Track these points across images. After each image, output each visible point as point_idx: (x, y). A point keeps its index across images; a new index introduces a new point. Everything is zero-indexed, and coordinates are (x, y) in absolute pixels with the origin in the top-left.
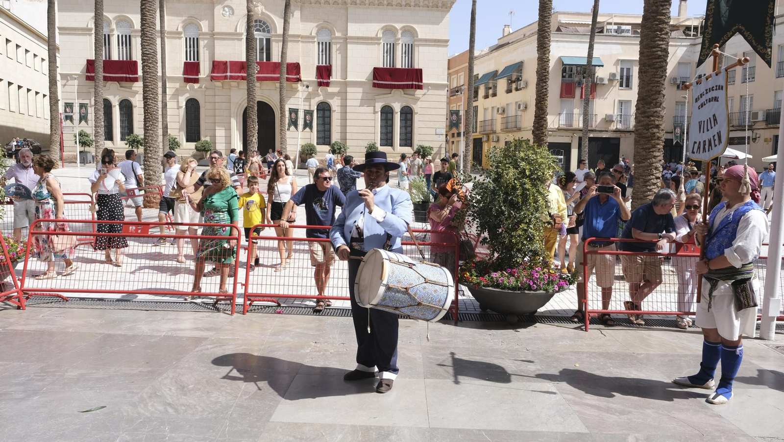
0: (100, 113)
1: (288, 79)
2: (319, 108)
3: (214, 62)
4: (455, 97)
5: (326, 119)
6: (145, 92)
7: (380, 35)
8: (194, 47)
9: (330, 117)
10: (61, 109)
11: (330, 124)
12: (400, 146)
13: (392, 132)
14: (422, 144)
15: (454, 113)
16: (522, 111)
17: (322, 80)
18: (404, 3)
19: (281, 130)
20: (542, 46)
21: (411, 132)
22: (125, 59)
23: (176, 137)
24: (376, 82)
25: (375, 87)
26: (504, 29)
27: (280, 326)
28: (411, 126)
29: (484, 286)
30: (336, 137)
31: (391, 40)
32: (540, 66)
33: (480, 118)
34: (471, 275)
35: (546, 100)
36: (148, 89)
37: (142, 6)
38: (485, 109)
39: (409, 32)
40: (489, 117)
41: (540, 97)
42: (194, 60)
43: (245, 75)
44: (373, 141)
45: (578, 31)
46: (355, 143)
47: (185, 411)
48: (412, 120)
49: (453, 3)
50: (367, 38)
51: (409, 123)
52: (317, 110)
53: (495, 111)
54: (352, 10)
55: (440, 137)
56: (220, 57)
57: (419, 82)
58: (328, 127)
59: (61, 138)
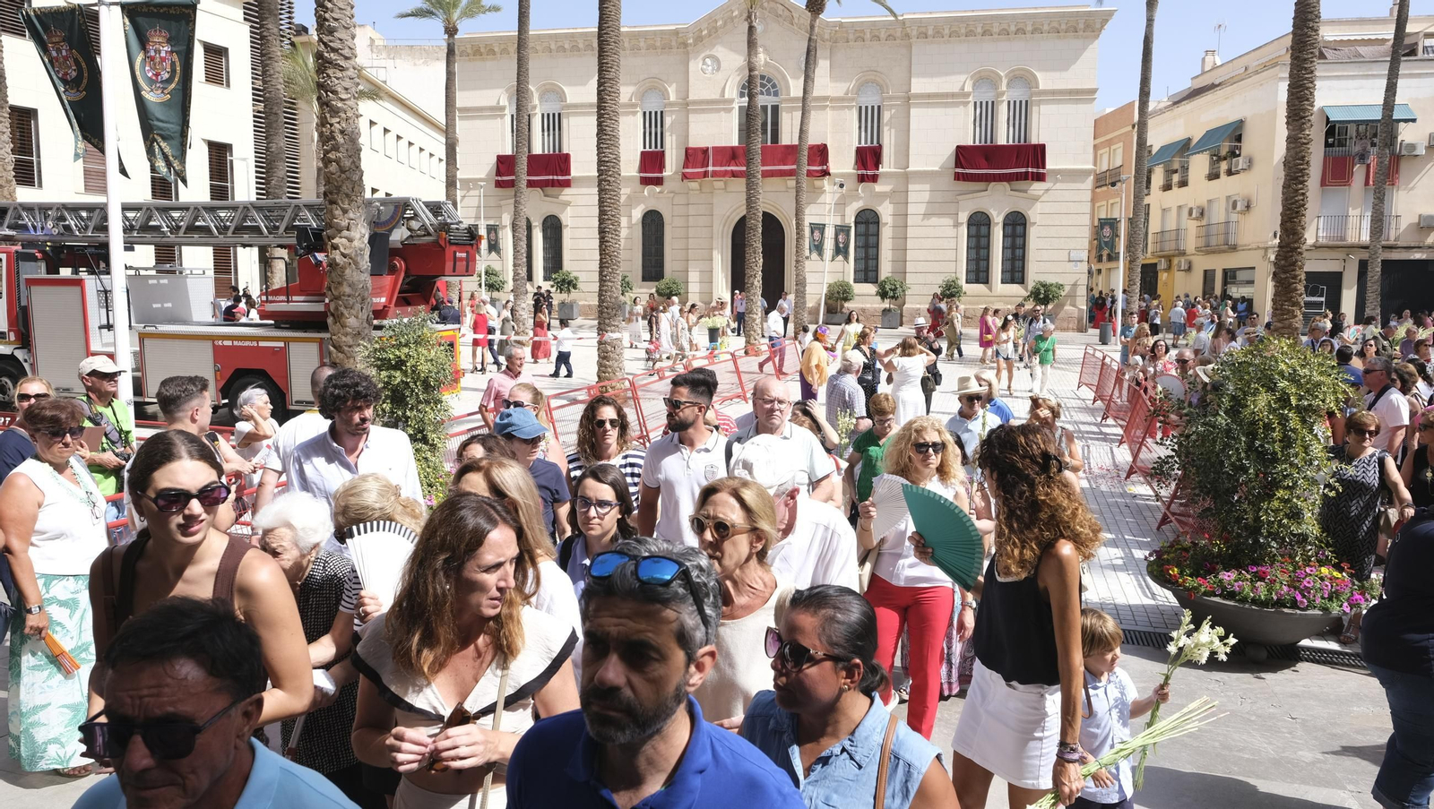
1: (810, 174)
2: (860, 219)
3: (687, 150)
5: (871, 238)
7: (968, 88)
8: (656, 126)
9: (877, 235)
11: (877, 246)
12: (1002, 283)
13: (987, 259)
14: (1043, 278)
15: (1106, 224)
16: (1241, 212)
17: (864, 172)
18: (1013, 28)
19: (797, 261)
20: (1296, 115)
21: (1023, 258)
22: (552, 152)
23: (628, 274)
24: (960, 170)
25: (958, 180)
26: (1203, 59)
28: (1024, 247)
29: (1205, 594)
30: (885, 270)
31: (987, 96)
32: (1292, 152)
33: (1154, 226)
34: (1181, 573)
35: (1303, 215)
37: (599, 86)
38: (1165, 211)
39: (1023, 78)
40: (1171, 225)
41: (1289, 209)
42: (656, 147)
43: (743, 168)
44: (954, 275)
45: (1361, 56)
46: (920, 278)
48: (1024, 235)
49: (1107, 21)
50: (946, 95)
51: (1019, 241)
52: (856, 223)
53: (1185, 212)
54: (919, 48)
55: (1076, 266)
56: (697, 141)
57: (1038, 168)
58: (874, 252)
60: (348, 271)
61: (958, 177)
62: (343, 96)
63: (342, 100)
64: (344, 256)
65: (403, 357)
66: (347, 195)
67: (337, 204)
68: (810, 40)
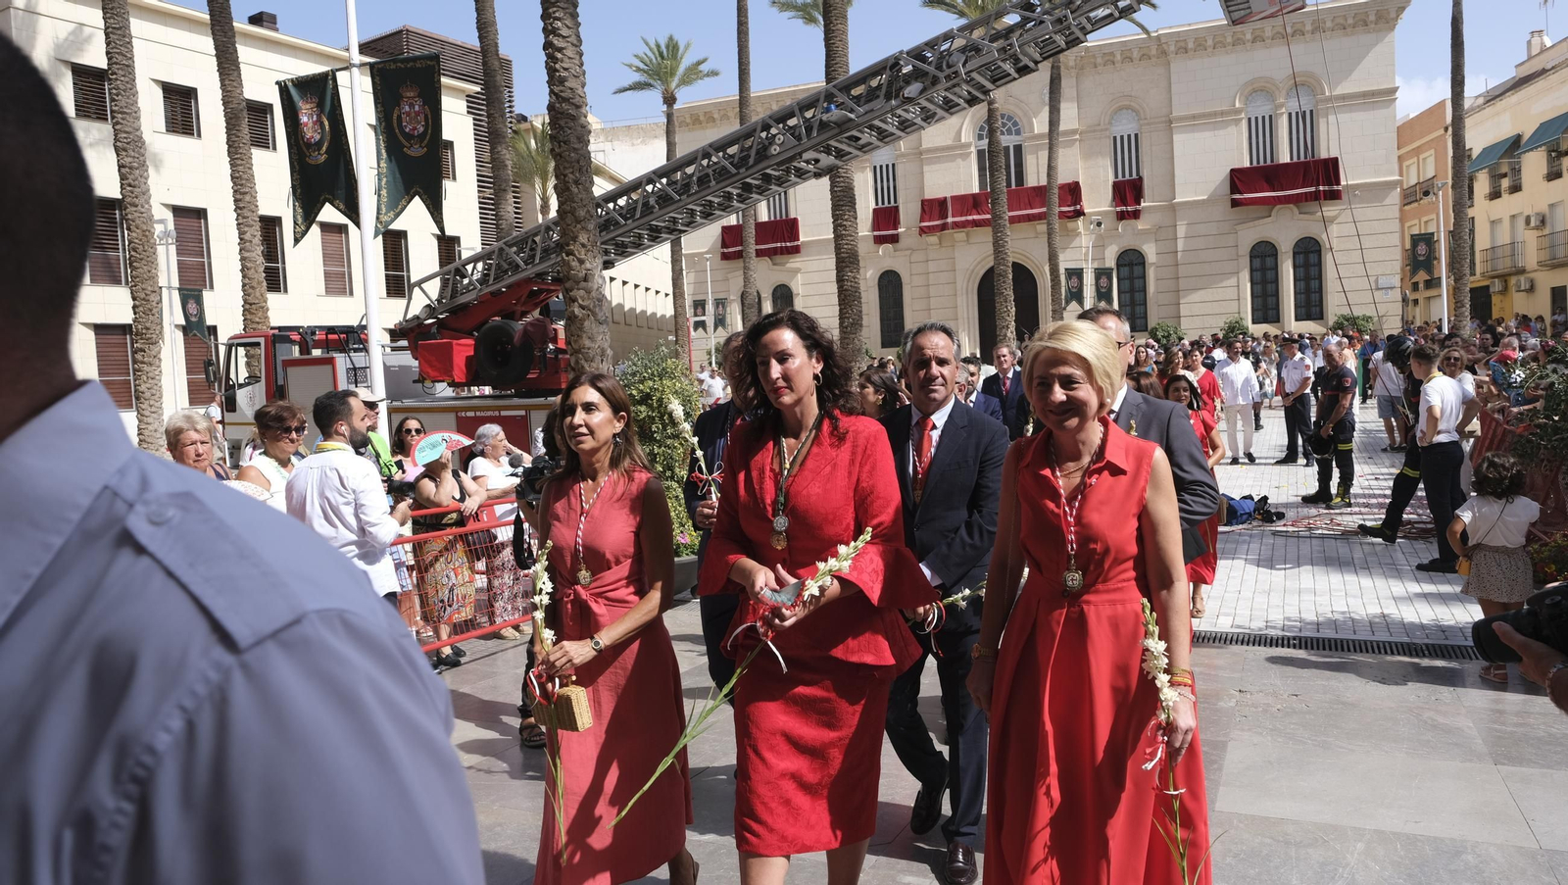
1: (1062, 215)
2: (1122, 262)
3: (924, 202)
4: (1416, 204)
5: (1136, 281)
7: (1240, 103)
8: (888, 181)
9: (1143, 277)
10: (689, 311)
11: (1144, 290)
12: (1297, 319)
13: (1276, 294)
14: (1347, 310)
15: (1420, 240)
17: (1124, 208)
21: (1320, 290)
22: (778, 218)
24: (1236, 196)
25: (1236, 207)
26: (1529, 42)
28: (1320, 277)
30: (1156, 314)
31: (1262, 109)
33: (1482, 241)
36: (844, 264)
38: (1494, 223)
39: (1305, 85)
40: (1504, 237)
42: (889, 202)
43: (989, 216)
44: (1237, 315)
46: (1198, 322)
48: (1319, 264)
49: (1403, 9)
50: (1215, 114)
51: (1313, 271)
52: (1119, 265)
53: (1521, 223)
54: (1178, 66)
55: (1387, 294)
56: (933, 192)
57: (1330, 184)
58: (1142, 297)
59: (690, 360)
60: (586, 323)
61: (1235, 203)
62: (576, 146)
63: (574, 149)
64: (582, 307)
66: (583, 245)
67: (574, 255)
68: (1053, 67)
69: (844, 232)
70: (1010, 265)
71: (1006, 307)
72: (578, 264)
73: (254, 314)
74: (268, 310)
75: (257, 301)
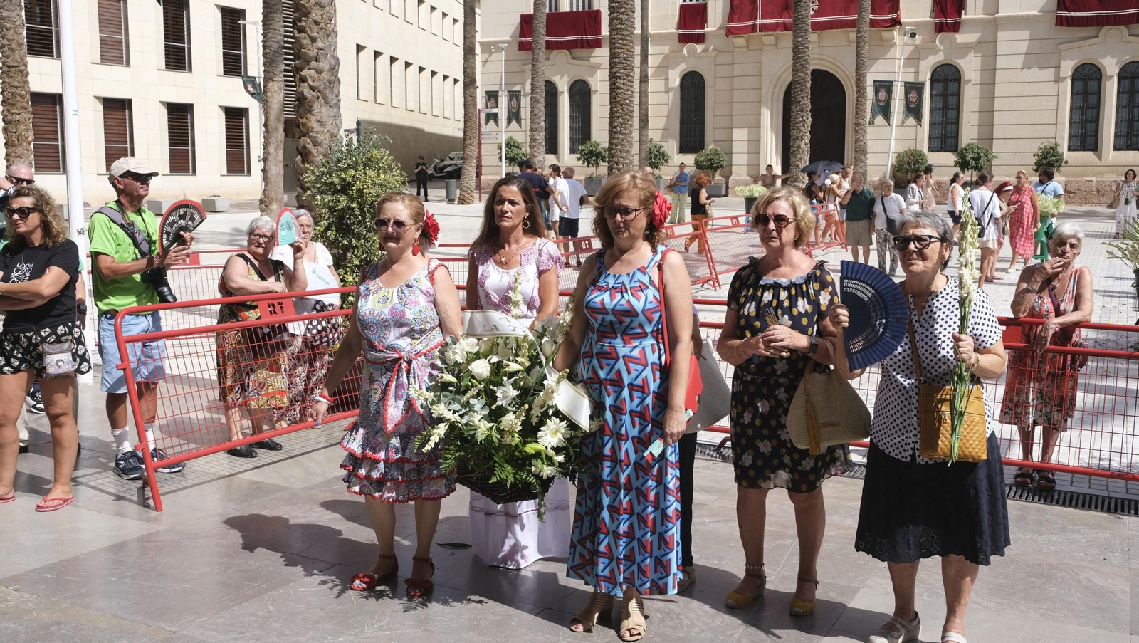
0: (539, 105)
1: (874, 23)
2: (937, 77)
3: (732, 1)
5: (950, 98)
6: (612, 65)
9: (958, 94)
11: (957, 108)
12: (1115, 149)
13: (1096, 121)
17: (943, 20)
19: (857, 124)
22: (581, 9)
23: (663, 144)
24: (1064, 13)
25: (1061, 25)
27: (836, 498)
30: (969, 134)
36: (617, 60)
43: (790, 20)
44: (1053, 141)
46: (1011, 145)
47: (662, 621)
52: (932, 81)
58: (954, 116)
59: (479, 152)
60: (316, 106)
64: (312, 89)
65: (349, 179)
66: (316, 23)
67: (306, 32)
69: (619, 26)
70: (809, 72)
71: (802, 117)
72: (309, 42)
73: (12, 77)
74: (27, 74)
75: (16, 64)
